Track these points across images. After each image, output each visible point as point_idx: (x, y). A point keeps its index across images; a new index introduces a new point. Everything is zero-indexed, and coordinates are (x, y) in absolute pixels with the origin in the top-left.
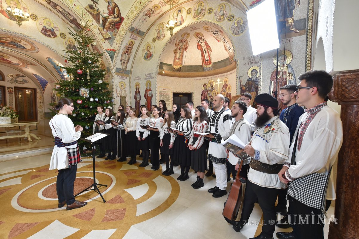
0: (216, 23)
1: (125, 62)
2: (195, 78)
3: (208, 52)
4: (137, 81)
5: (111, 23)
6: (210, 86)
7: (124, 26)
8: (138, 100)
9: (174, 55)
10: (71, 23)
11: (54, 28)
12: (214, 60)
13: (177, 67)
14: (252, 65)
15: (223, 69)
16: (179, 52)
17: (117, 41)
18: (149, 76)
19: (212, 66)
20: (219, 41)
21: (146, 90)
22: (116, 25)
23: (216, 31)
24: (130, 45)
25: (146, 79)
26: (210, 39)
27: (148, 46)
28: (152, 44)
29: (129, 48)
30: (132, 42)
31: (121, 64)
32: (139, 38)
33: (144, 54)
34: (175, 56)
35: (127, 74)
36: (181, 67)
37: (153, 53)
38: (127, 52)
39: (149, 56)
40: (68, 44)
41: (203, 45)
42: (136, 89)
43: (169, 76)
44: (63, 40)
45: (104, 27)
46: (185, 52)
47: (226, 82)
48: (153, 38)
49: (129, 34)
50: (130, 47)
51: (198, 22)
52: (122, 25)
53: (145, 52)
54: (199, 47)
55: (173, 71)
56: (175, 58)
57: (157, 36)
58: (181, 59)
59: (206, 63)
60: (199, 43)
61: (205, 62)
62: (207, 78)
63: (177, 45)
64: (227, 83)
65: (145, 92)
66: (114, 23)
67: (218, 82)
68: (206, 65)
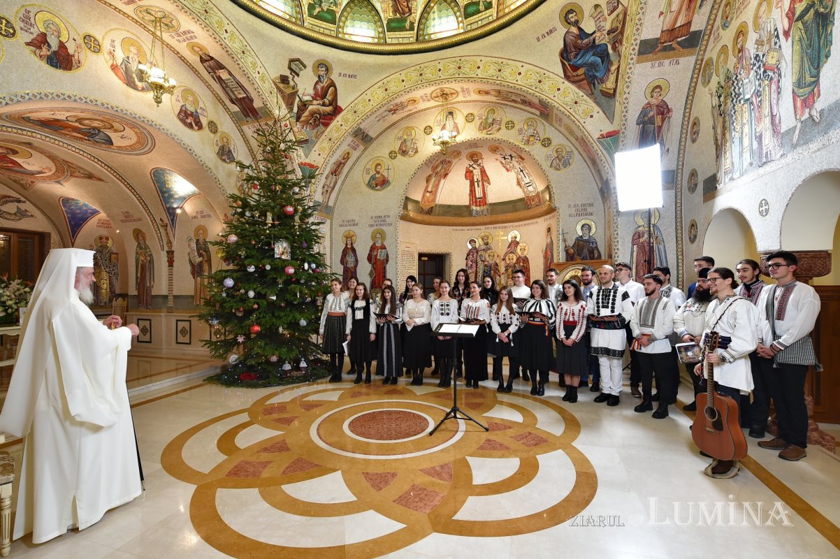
0: (521, 146)
1: (328, 191)
2: (454, 227)
3: (483, 185)
4: (348, 228)
5: (312, 114)
6: (482, 243)
7: (340, 123)
8: (351, 265)
9: (424, 184)
10: (233, 103)
11: (199, 111)
12: (491, 199)
13: (426, 207)
14: (582, 218)
15: (510, 216)
16: (433, 180)
17: (322, 149)
18: (381, 219)
19: (487, 209)
20: (508, 170)
21: (373, 248)
22: (324, 119)
23: (511, 156)
24: (344, 159)
25: (372, 226)
26: (492, 166)
27: (379, 164)
28: (387, 162)
29: (341, 163)
30: (348, 153)
31: (323, 194)
32: (361, 147)
33: (367, 178)
34: (427, 187)
35: (327, 213)
36: (432, 207)
37: (390, 179)
38: (335, 171)
39: (378, 182)
40: (220, 145)
41: (477, 173)
42: (347, 244)
43: (414, 222)
44: (212, 135)
45: (298, 119)
46: (442, 181)
47: (516, 237)
48: (390, 150)
49: (350, 139)
50: (343, 161)
51: (487, 139)
52: (335, 121)
53: (370, 175)
54: (468, 174)
55: (421, 213)
56: (426, 191)
57: (400, 149)
58: (434, 192)
59: (476, 202)
60: (471, 169)
61: (474, 200)
62: (477, 229)
63: (434, 168)
64: (518, 240)
65: (371, 251)
66: (320, 114)
67: (498, 236)
68: (476, 206)
